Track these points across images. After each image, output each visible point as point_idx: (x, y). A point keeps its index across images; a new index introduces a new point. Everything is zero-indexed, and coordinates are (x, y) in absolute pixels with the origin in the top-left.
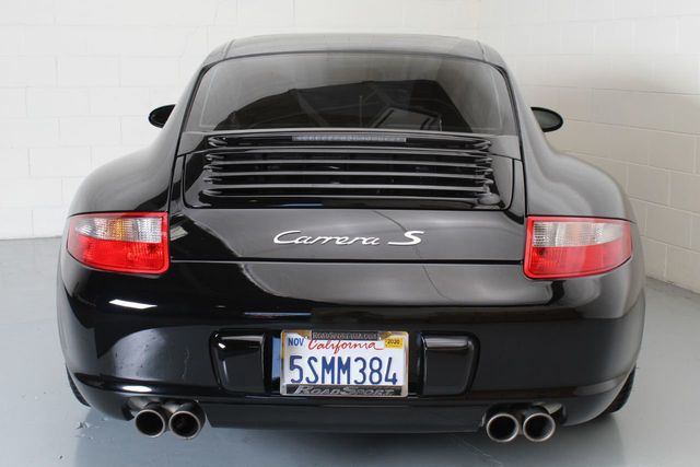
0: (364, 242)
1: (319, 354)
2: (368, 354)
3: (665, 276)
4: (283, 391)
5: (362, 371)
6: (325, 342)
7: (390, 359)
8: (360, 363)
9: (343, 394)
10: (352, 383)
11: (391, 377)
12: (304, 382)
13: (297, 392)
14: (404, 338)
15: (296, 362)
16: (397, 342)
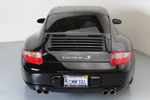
0: (80, 58)
1: (71, 79)
2: (80, 79)
3: (142, 51)
4: (64, 86)
5: (79, 82)
6: (72, 77)
7: (85, 80)
8: (79, 81)
9: (76, 87)
10: (77, 85)
11: (85, 84)
12: (68, 84)
13: (67, 86)
14: (87, 76)
15: (67, 81)
16: (86, 77)
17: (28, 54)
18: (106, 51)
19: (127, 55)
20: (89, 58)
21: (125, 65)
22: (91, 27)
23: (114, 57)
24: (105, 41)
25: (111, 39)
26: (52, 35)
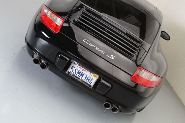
0: (102, 52)
1: (79, 69)
2: (89, 75)
3: (172, 85)
4: (67, 72)
5: (85, 78)
6: (81, 67)
7: (92, 79)
8: (86, 76)
9: (79, 80)
10: (82, 79)
11: (90, 82)
12: (72, 73)
13: (70, 74)
14: (98, 76)
15: (73, 68)
16: (96, 76)
17: (48, 13)
18: (135, 61)
19: (154, 79)
20: (112, 57)
21: (146, 89)
22: (133, 25)
23: (139, 73)
24: (140, 50)
25: (148, 52)
26: (86, 8)
